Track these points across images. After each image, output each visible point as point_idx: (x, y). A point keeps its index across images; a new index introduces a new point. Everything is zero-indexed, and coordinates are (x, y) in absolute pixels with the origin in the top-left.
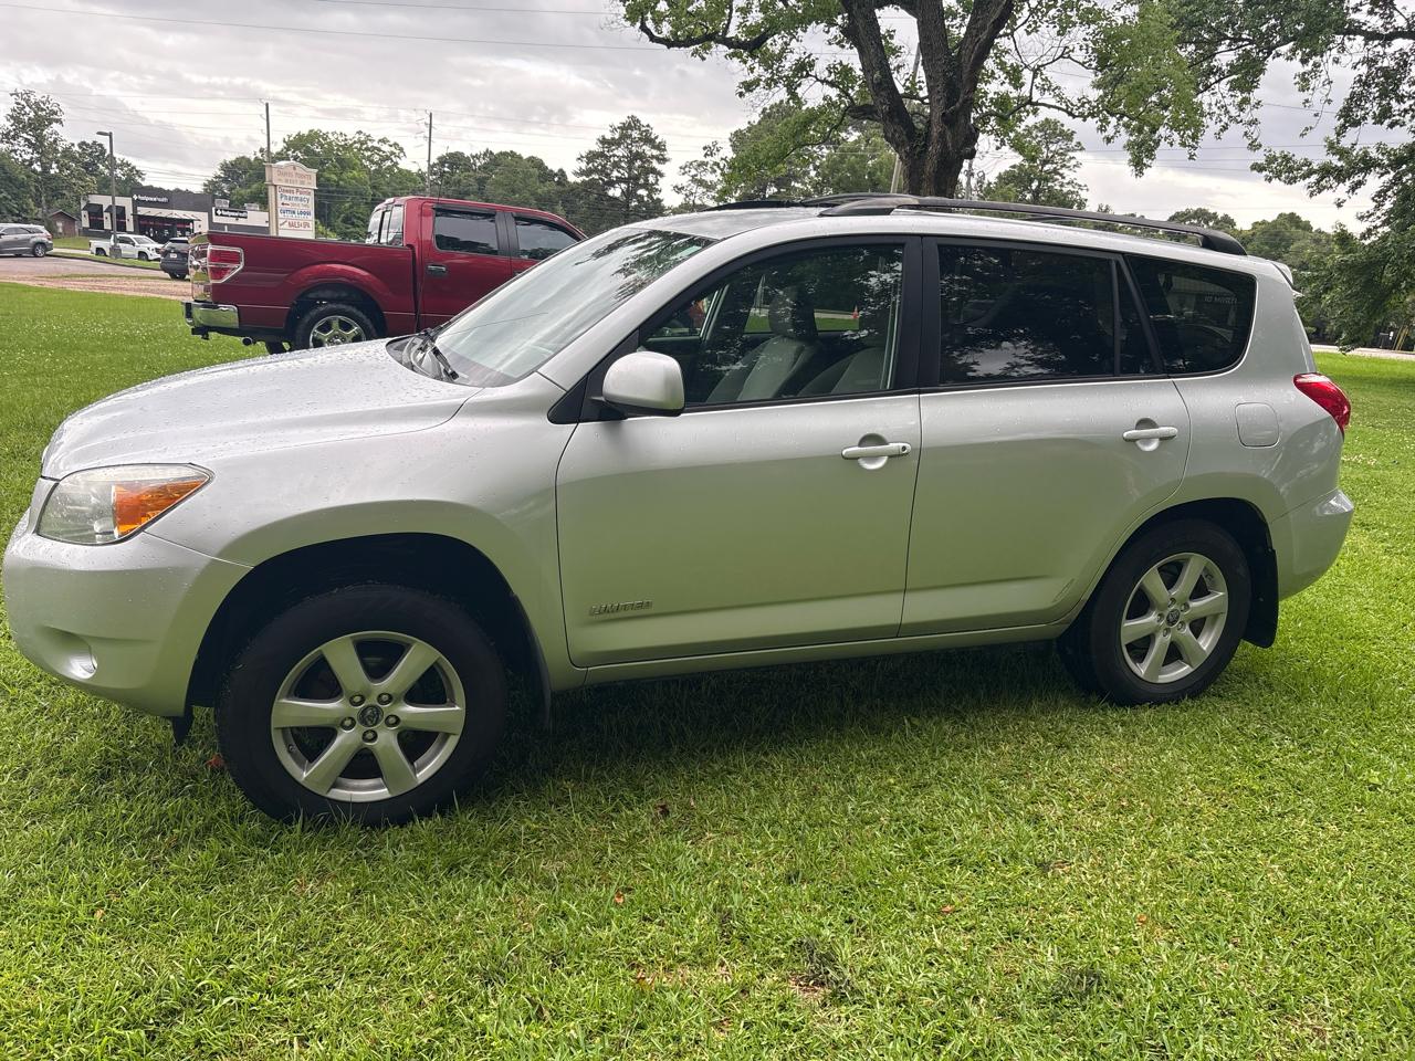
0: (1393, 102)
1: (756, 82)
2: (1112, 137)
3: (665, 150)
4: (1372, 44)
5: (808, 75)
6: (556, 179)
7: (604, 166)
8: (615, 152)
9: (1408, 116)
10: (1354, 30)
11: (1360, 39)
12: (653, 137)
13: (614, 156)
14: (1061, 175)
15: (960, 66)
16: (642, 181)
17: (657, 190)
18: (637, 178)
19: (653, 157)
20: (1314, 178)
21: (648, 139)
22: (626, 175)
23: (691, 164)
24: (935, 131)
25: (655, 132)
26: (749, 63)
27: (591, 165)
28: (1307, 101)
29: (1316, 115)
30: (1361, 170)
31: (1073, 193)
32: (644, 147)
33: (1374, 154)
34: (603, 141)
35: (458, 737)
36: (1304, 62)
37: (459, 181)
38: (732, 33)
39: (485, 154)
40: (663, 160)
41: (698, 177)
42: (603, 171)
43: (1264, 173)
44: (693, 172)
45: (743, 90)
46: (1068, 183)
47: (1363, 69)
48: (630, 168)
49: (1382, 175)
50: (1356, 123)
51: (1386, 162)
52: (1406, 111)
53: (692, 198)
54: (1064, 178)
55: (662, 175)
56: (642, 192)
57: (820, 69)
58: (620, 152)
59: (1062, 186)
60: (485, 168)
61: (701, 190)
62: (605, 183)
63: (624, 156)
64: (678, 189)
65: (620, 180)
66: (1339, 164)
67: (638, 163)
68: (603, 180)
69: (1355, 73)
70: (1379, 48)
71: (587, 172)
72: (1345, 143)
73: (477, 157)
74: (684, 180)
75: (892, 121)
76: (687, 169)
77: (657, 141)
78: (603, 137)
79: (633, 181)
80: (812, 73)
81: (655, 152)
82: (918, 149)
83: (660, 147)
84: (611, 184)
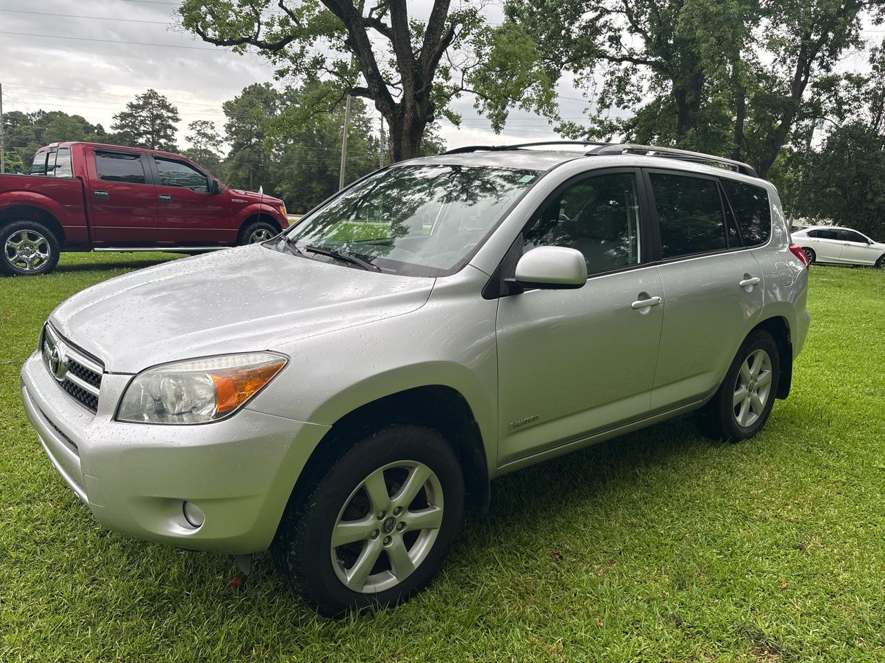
0: (624, 96)
1: (287, 71)
2: (482, 111)
3: (177, 113)
4: (612, 63)
5: (321, 68)
6: (96, 131)
7: (134, 123)
8: (141, 114)
9: (631, 103)
10: (603, 55)
11: (606, 60)
12: (168, 104)
13: (140, 116)
14: (431, 133)
15: (421, 66)
16: (162, 133)
17: (173, 139)
18: (158, 131)
19: (169, 117)
20: (586, 136)
21: (164, 105)
22: (151, 130)
23: (196, 123)
24: (408, 105)
25: (168, 101)
26: (273, 58)
27: (124, 122)
28: (585, 94)
29: (590, 102)
30: (609, 132)
31: (438, 143)
32: (162, 111)
33: (615, 123)
34: (131, 106)
35: (438, 530)
36: (575, 72)
37: (21, 132)
38: (261, 38)
39: (39, 113)
40: (177, 120)
41: (202, 131)
42: (133, 126)
43: (561, 133)
44: (198, 128)
45: (278, 76)
46: (435, 138)
47: (609, 77)
48: (153, 125)
49: (620, 134)
50: (608, 107)
51: (622, 128)
52: (630, 100)
53: (199, 145)
54: (432, 134)
55: (176, 130)
56: (162, 141)
57: (329, 64)
58: (144, 114)
59: (432, 139)
60: (40, 122)
61: (205, 140)
62: (136, 134)
63: (147, 117)
64: (189, 139)
65: (146, 133)
66: (599, 128)
67: (158, 121)
68: (134, 132)
69: (605, 79)
70: (615, 66)
71: (122, 127)
72: (602, 117)
73: (33, 115)
74: (193, 133)
75: (380, 97)
76: (194, 126)
77: (171, 107)
78: (131, 103)
79: (155, 132)
80: (324, 66)
81: (170, 114)
82: (398, 116)
83: (173, 111)
84: (140, 135)
